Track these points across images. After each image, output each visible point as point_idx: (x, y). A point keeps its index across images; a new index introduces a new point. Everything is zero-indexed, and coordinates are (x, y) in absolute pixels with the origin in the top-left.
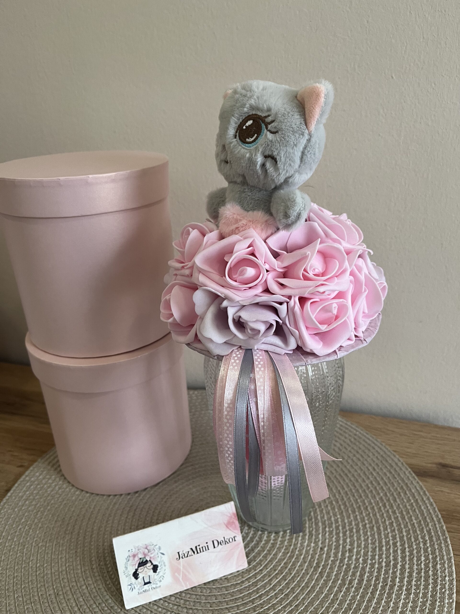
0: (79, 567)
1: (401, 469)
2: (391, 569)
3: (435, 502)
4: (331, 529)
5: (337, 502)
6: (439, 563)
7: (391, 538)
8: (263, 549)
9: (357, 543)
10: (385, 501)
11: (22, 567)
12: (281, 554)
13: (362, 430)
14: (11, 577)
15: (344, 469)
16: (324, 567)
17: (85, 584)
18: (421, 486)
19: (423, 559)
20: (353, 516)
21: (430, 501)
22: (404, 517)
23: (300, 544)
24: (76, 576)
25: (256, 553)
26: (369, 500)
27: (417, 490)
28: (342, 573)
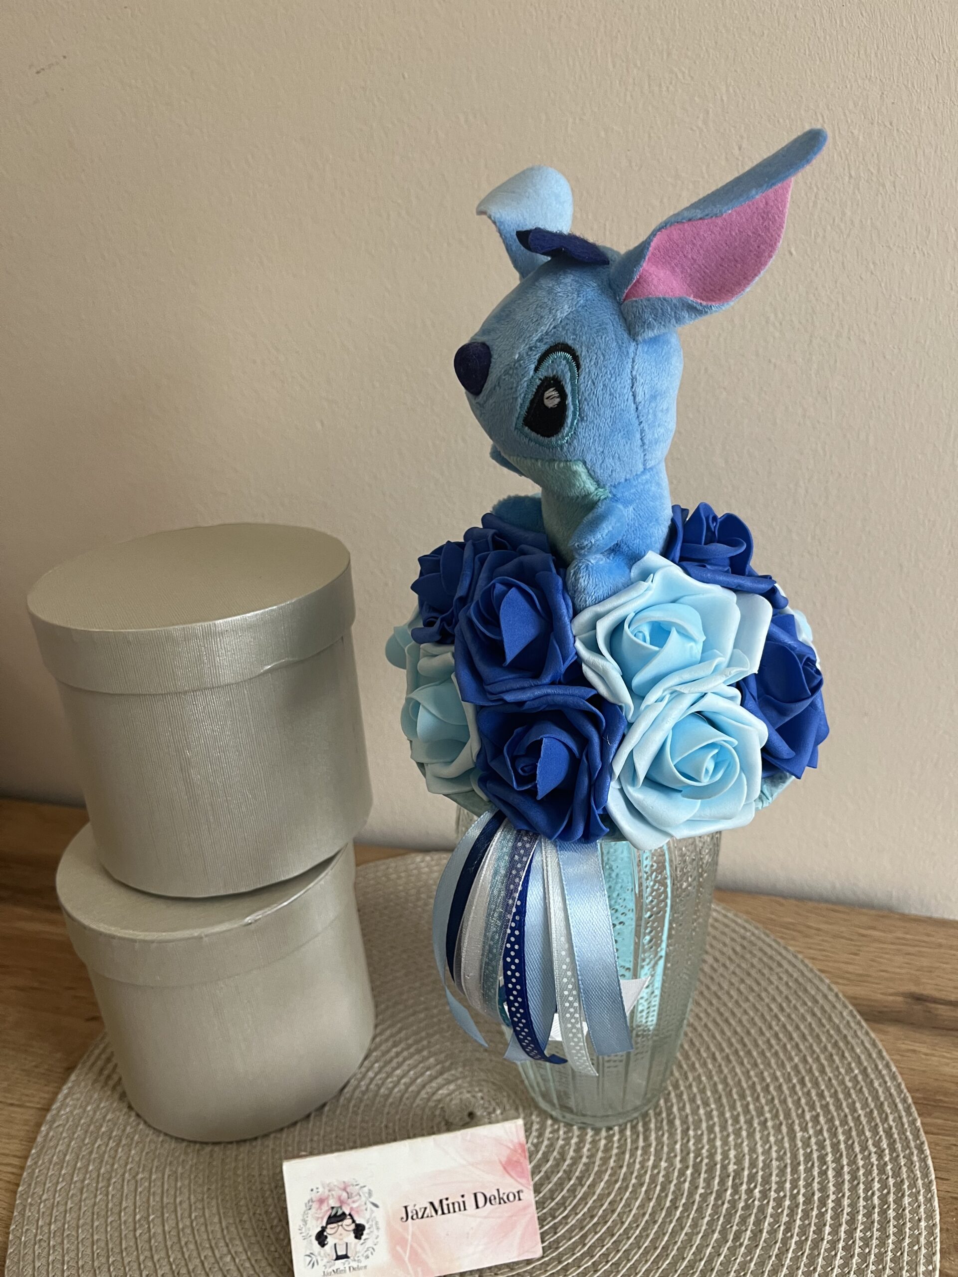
0: (216, 1220)
1: (834, 1007)
2: (815, 1209)
3: (901, 1074)
4: (699, 1132)
5: (710, 1077)
6: (907, 1193)
7: (815, 1147)
8: (568, 1174)
9: (750, 1160)
10: (803, 1072)
11: (106, 1221)
12: (602, 1184)
13: (757, 928)
14: (88, 1243)
15: (722, 1010)
16: (687, 1208)
17: (229, 1252)
18: (874, 1041)
19: (876, 1186)
20: (742, 1105)
21: (891, 1070)
22: (841, 1104)
23: (640, 1163)
24: (211, 1237)
25: (555, 1184)
26: (772, 1071)
27: (865, 1048)
28: (722, 1219)
